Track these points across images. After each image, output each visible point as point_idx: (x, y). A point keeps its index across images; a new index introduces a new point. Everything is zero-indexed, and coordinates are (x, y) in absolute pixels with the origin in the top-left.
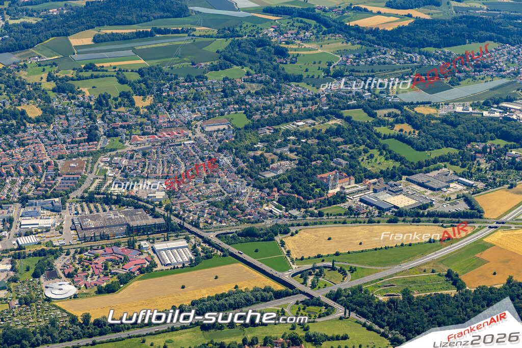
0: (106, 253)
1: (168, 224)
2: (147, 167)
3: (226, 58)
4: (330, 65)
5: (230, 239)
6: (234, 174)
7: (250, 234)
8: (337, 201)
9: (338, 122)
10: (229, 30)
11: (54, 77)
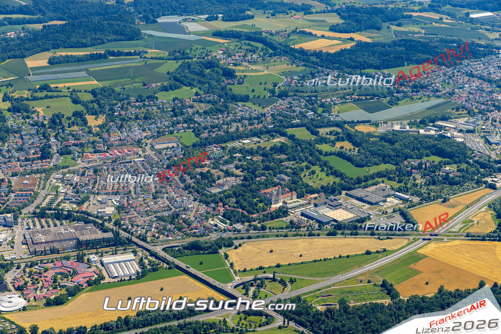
0: (55, 266)
1: (116, 238)
2: (98, 183)
3: (176, 79)
4: (275, 85)
5: (176, 253)
6: (181, 190)
7: (195, 247)
8: (280, 215)
9: (282, 139)
10: (179, 52)
11: (9, 97)
